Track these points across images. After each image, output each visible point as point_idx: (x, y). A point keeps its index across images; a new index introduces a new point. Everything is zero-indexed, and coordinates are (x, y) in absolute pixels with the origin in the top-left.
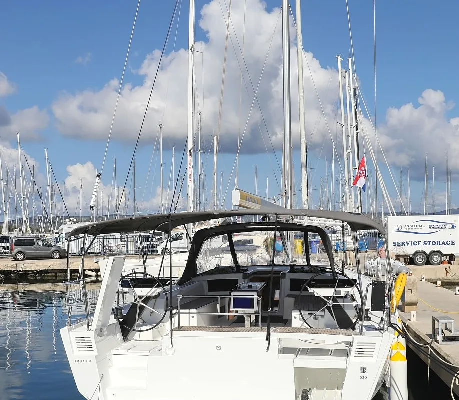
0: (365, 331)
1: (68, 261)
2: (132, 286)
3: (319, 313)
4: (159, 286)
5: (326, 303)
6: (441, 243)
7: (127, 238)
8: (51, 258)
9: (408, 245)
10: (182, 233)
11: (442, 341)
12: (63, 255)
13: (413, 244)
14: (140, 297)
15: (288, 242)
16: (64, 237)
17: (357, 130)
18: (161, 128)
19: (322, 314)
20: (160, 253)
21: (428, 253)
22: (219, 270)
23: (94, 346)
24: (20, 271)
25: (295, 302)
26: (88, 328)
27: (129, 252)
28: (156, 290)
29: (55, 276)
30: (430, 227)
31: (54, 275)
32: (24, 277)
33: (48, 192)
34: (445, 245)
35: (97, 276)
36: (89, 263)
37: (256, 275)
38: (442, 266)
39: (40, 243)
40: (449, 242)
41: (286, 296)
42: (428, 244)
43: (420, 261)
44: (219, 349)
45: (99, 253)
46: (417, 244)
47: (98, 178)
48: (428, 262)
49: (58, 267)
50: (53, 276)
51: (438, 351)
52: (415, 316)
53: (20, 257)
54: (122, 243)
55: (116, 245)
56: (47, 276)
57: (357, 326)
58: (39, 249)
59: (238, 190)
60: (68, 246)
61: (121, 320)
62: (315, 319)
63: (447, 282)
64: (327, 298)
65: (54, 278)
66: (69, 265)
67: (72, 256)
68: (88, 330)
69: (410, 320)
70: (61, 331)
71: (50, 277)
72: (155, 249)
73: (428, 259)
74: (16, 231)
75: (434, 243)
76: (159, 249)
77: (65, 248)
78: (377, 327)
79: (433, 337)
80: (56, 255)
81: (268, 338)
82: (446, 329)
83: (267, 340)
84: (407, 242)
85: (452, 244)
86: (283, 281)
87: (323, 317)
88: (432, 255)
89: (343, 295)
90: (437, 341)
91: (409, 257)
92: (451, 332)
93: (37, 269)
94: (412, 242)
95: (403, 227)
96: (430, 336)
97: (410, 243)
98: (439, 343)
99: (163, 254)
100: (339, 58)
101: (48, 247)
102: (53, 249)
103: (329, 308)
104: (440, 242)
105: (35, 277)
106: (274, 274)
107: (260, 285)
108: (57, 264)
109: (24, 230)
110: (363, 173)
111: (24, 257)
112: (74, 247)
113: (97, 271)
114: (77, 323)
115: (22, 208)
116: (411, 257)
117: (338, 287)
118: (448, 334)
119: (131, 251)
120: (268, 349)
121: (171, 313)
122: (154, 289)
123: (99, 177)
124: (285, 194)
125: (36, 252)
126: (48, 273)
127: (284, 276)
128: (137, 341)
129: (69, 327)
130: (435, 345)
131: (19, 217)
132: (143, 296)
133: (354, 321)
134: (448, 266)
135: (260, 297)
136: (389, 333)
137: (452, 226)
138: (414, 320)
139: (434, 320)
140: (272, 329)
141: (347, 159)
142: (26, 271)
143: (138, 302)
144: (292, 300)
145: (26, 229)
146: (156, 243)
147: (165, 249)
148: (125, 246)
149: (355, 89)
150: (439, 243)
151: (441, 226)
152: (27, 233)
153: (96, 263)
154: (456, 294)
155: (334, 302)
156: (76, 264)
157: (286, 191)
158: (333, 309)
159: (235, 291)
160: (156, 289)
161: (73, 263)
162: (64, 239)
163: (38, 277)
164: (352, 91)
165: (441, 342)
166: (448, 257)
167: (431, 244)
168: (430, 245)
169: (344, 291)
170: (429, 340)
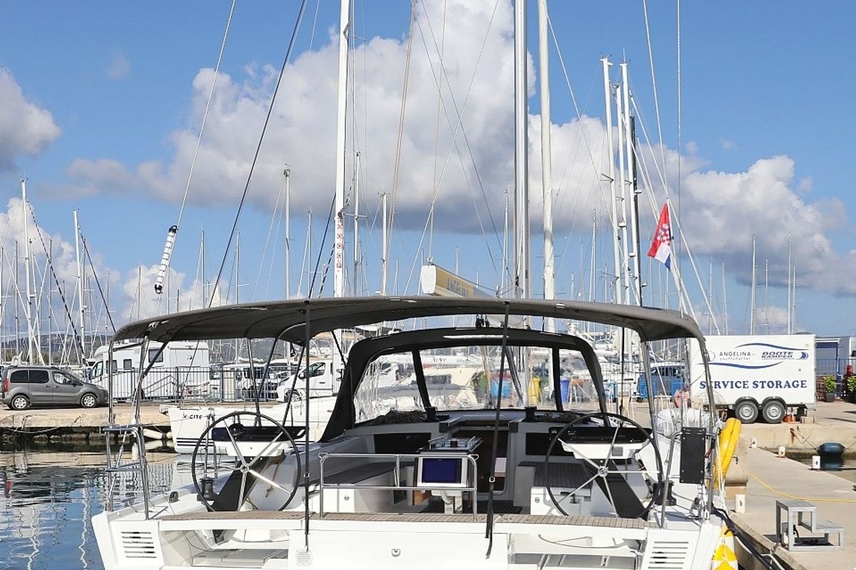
0: (666, 521)
1: (110, 411)
2: (234, 437)
3: (580, 492)
4: (283, 439)
5: (596, 471)
6: (783, 385)
7: (223, 371)
8: (80, 406)
9: (725, 386)
10: (323, 364)
11: (795, 545)
12: (102, 400)
13: (734, 385)
14: (248, 459)
15: (520, 371)
16: (105, 367)
17: (635, 189)
18: (287, 176)
19: (587, 492)
20: (281, 398)
21: (760, 402)
22: (394, 417)
23: (158, 549)
24: (20, 429)
25: (536, 473)
26: (147, 516)
27: (226, 397)
28: (278, 446)
29: (87, 439)
30: (764, 355)
31: (84, 436)
32: (26, 440)
33: (78, 290)
34: (790, 387)
35: (164, 439)
36: (150, 416)
37: (463, 427)
38: (783, 424)
39: (60, 379)
40: (795, 383)
41: (518, 463)
42: (760, 385)
43: (747, 415)
44: (396, 553)
45: (169, 398)
46: (742, 385)
47: (171, 234)
48: (760, 418)
49: (91, 422)
50: (83, 439)
51: (787, 562)
52: (743, 504)
53: (21, 403)
54: (212, 382)
55: (202, 383)
56: (71, 439)
57: (652, 512)
58: (57, 389)
59: (433, 265)
60: (110, 385)
61: (211, 503)
62: (574, 502)
63: (793, 453)
64: (597, 461)
65: (84, 442)
66: (112, 417)
67: (119, 402)
68: (147, 518)
69: (734, 511)
70: (94, 519)
71: (79, 439)
72: (272, 392)
73: (760, 412)
74: (15, 359)
75: (771, 384)
76: (281, 391)
77: (107, 388)
78: (687, 515)
79: (778, 538)
80: (90, 401)
81: (489, 533)
82: (801, 524)
83: (487, 537)
84: (723, 382)
85: (802, 387)
86: (512, 436)
87: (587, 498)
88: (767, 405)
89: (625, 456)
90: (783, 545)
91: (728, 408)
92: (810, 528)
93: (53, 424)
94: (732, 382)
95: (718, 355)
96: (771, 537)
97: (730, 384)
98: (787, 549)
99: (288, 399)
100: (606, 63)
101: (75, 385)
102: (84, 389)
103: (599, 480)
104: (780, 382)
105: (49, 439)
106: (500, 425)
107: (471, 443)
108: (89, 417)
109: (31, 357)
110: (666, 235)
111: (28, 403)
112: (122, 386)
113: (166, 429)
114: (126, 506)
115: (29, 316)
116: (731, 408)
117: (616, 442)
118: (804, 533)
119: (229, 396)
120: (488, 553)
121: (307, 489)
122: (274, 444)
123: (174, 231)
124: (517, 284)
125: (51, 394)
126: (74, 433)
127: (515, 427)
128: (240, 541)
129: (110, 513)
130: (781, 552)
131: (22, 335)
132: (253, 457)
133: (646, 505)
134: (794, 425)
135: (475, 457)
136: (712, 522)
137: (801, 355)
138: (741, 509)
139: (779, 506)
140: (497, 517)
141: (619, 239)
142: (32, 429)
143: (244, 468)
144: (530, 471)
145: (35, 356)
146: (276, 381)
147: (293, 391)
148: (218, 387)
149: (632, 119)
150: (779, 384)
151: (783, 354)
152: (37, 361)
153: (165, 413)
154: (812, 469)
155: (609, 470)
156: (125, 418)
157: (517, 278)
158: (608, 482)
159: (427, 450)
160: (278, 443)
161: (120, 414)
162: (105, 371)
163: (54, 439)
164: (628, 122)
165: (791, 547)
166: (795, 409)
167: (765, 385)
168: (763, 387)
169: (627, 449)
170: (769, 545)
